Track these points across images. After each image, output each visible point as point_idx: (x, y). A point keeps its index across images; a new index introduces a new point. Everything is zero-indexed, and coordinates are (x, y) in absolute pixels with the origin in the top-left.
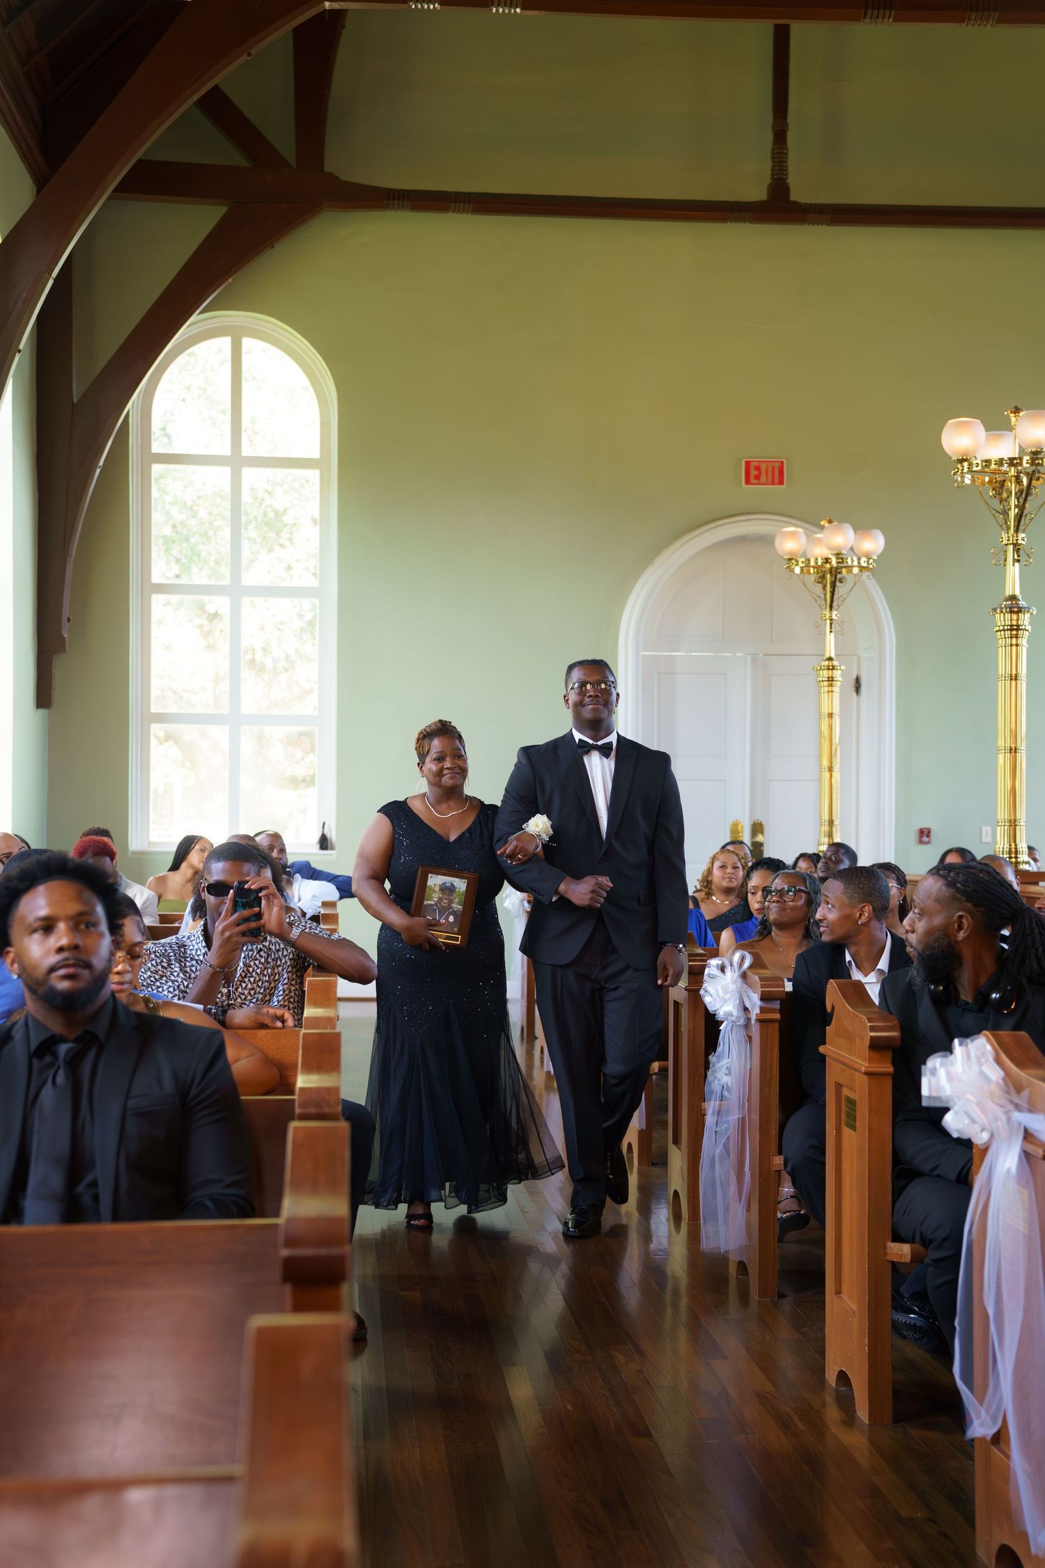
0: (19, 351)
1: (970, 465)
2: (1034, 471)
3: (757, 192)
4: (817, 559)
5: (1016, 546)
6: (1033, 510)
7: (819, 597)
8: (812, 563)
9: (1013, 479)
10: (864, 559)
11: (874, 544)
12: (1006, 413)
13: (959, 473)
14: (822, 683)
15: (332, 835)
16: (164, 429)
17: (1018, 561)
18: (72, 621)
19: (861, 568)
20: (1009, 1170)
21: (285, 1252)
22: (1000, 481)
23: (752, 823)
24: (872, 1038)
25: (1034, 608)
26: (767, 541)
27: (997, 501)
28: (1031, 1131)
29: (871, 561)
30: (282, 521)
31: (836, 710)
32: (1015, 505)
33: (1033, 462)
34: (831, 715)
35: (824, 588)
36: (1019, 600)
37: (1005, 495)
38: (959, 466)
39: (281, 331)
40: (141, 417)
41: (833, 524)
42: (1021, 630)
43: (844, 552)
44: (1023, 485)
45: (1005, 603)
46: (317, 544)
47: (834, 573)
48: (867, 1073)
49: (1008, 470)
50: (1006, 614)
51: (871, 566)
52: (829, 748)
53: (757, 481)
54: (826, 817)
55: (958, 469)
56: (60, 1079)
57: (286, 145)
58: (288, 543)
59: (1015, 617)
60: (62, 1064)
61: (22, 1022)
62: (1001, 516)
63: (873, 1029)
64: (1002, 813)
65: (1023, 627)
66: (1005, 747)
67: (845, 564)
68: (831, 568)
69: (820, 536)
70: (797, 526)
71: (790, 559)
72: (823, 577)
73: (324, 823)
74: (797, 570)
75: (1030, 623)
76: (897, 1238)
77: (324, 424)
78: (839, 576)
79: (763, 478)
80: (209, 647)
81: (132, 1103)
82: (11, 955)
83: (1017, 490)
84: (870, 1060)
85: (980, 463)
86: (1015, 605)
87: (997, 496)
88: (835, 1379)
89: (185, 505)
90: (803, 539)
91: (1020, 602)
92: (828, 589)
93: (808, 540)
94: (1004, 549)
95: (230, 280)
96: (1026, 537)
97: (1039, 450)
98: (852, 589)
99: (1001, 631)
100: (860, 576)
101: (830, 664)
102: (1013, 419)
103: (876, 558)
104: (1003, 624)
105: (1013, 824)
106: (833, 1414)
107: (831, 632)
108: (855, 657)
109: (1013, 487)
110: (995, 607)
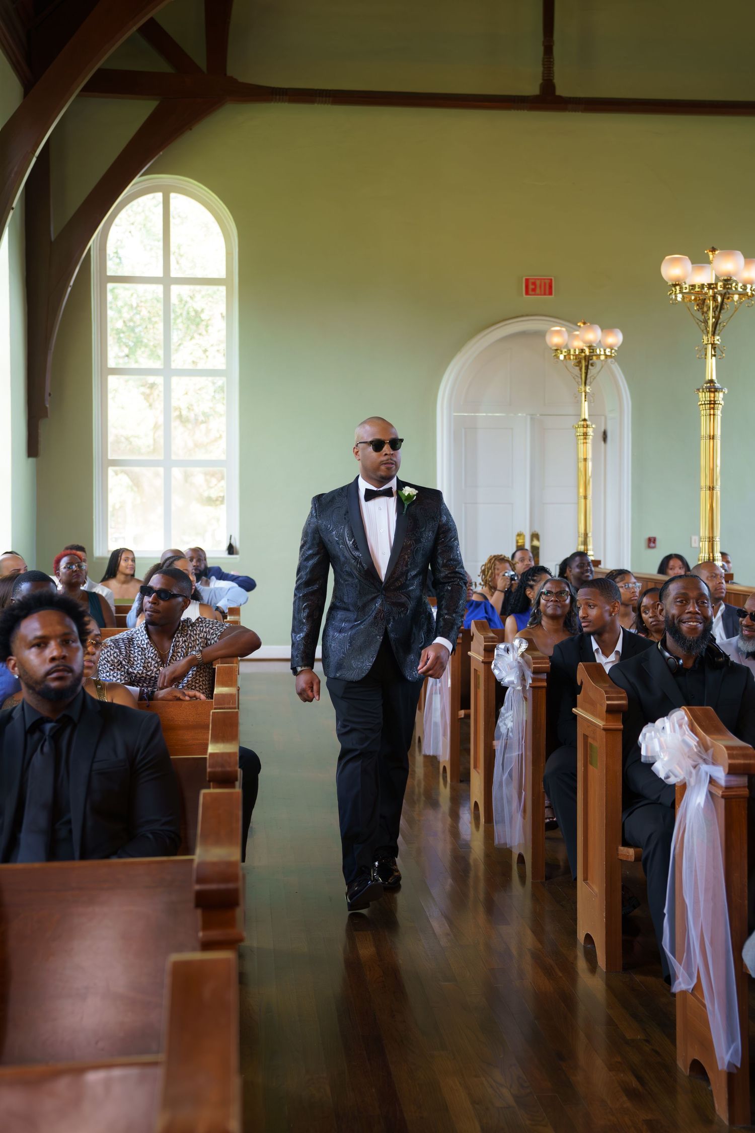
0: (13, 209)
1: (681, 288)
2: (725, 293)
3: (532, 88)
4: (575, 350)
5: (714, 346)
6: (725, 320)
7: (577, 376)
8: (572, 352)
9: (711, 298)
10: (608, 350)
11: (615, 339)
12: (706, 252)
13: (673, 294)
14: (579, 437)
15: (237, 544)
16: (116, 253)
17: (715, 356)
18: (52, 396)
19: (606, 356)
20: (699, 804)
21: (197, 887)
22: (702, 299)
23: (531, 533)
24: (608, 705)
25: (725, 389)
26: (541, 335)
27: (700, 313)
28: (714, 778)
29: (613, 351)
30: (200, 317)
31: (590, 456)
32: (713, 317)
33: (724, 287)
34: (585, 460)
35: (581, 369)
36: (715, 383)
37: (705, 309)
38: (673, 289)
39: (199, 189)
40: (100, 250)
41: (586, 325)
42: (716, 404)
43: (595, 345)
44: (718, 302)
45: (705, 385)
46: (224, 333)
47: (587, 359)
48: (605, 729)
49: (707, 291)
50: (706, 393)
51: (613, 355)
52: (584, 478)
53: (533, 293)
54: (582, 530)
55: (673, 291)
56: (46, 749)
57: (200, 58)
58: (204, 333)
59: (712, 395)
60: (47, 738)
61: (20, 706)
62: (703, 324)
63: (608, 699)
64: (704, 532)
65: (718, 402)
66: (706, 486)
67: (595, 353)
68: (585, 356)
69: (577, 333)
70: (562, 325)
71: (557, 350)
72: (580, 362)
73: (231, 536)
74: (562, 357)
75: (723, 399)
76: (625, 844)
77: (229, 254)
78: (591, 362)
79: (538, 291)
80: (150, 405)
81: (96, 766)
82: (12, 662)
83: (714, 306)
84: (606, 719)
85: (688, 287)
86: (713, 387)
87: (700, 310)
88: (583, 939)
89: (132, 306)
90: (566, 335)
91: (716, 385)
92: (583, 370)
93: (569, 335)
94: (705, 347)
95: (161, 153)
96: (720, 339)
97: (729, 278)
98: (599, 371)
99: (702, 405)
100: (606, 361)
101: (585, 424)
102: (711, 256)
103: (616, 349)
104: (704, 400)
105: (711, 540)
106: (582, 964)
107: (585, 401)
108: (603, 417)
109: (711, 304)
110: (699, 388)
